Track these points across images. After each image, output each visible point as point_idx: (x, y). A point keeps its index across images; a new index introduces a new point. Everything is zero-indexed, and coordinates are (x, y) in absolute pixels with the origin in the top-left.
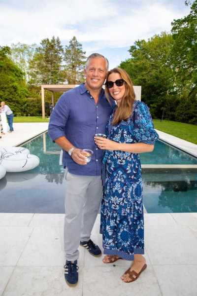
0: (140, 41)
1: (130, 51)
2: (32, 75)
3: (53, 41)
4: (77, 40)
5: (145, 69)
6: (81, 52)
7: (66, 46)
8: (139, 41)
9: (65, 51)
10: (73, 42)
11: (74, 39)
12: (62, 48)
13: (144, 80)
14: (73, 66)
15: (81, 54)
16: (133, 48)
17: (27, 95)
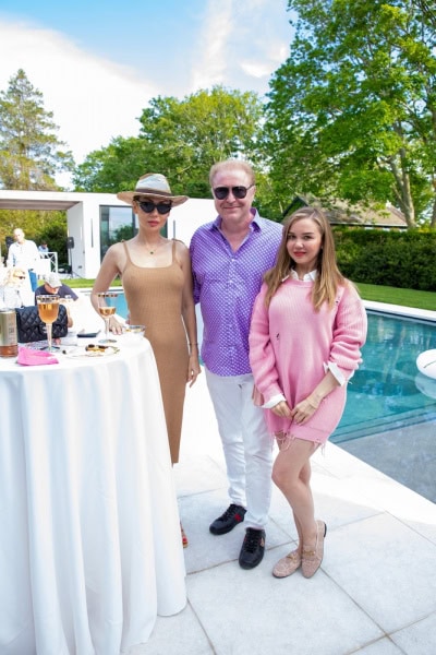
0: (162, 98)
1: (142, 121)
4: (29, 80)
6: (41, 111)
8: (159, 100)
10: (19, 82)
11: (21, 74)
14: (22, 146)
15: (39, 115)
16: (148, 113)
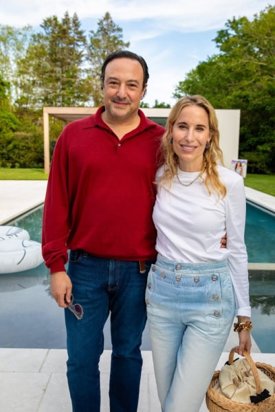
0: (237, 19)
1: (217, 40)
2: (23, 87)
3: (66, 21)
5: (248, 75)
6: (121, 43)
7: (92, 32)
8: (234, 21)
9: (89, 41)
10: (105, 23)
11: (107, 16)
12: (84, 35)
13: (245, 97)
15: (120, 47)
16: (222, 34)
17: (14, 127)
